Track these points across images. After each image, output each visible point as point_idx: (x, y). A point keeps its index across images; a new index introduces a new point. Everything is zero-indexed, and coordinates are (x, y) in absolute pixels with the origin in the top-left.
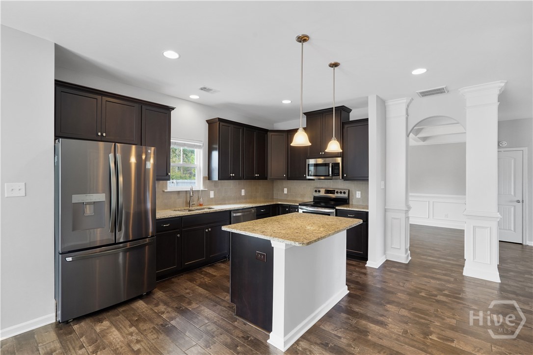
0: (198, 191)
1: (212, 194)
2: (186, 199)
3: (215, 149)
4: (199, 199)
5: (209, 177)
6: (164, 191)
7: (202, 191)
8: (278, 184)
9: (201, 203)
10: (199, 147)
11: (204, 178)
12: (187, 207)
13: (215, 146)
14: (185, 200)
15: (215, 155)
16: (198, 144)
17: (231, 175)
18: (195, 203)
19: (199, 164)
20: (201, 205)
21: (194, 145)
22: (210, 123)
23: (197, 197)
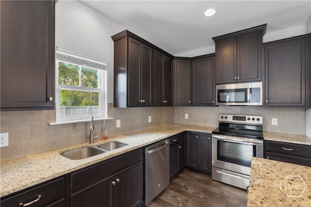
0: (102, 121)
1: (118, 124)
2: (86, 132)
3: (123, 72)
4: (103, 130)
5: (115, 104)
6: (49, 124)
7: (107, 120)
8: (178, 110)
9: (106, 135)
10: (103, 67)
11: (109, 104)
12: (87, 142)
13: (121, 69)
14: (84, 134)
15: (123, 78)
16: (102, 64)
17: (142, 101)
18: (97, 137)
19: (103, 88)
20: (105, 138)
21: (97, 64)
22: (116, 39)
23: (100, 128)
